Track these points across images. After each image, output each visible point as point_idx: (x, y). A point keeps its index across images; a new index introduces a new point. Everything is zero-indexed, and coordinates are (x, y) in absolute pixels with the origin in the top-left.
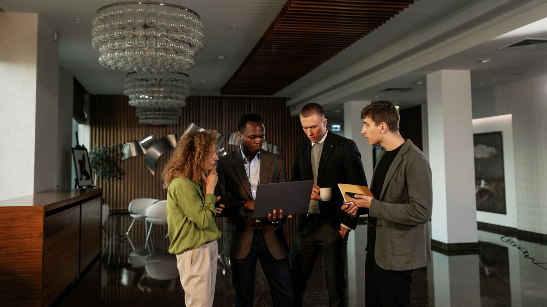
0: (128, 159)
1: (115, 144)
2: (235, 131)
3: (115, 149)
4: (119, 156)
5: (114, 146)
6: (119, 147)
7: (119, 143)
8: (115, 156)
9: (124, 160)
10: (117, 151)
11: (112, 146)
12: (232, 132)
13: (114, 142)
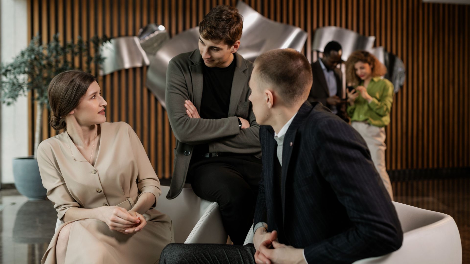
0: (112, 74)
1: (85, 38)
2: (330, 25)
3: (84, 47)
4: (92, 65)
5: (80, 42)
6: (92, 45)
7: (92, 35)
8: (85, 65)
9: (104, 77)
10: (88, 50)
11: (76, 42)
12: (324, 25)
13: (80, 33)
